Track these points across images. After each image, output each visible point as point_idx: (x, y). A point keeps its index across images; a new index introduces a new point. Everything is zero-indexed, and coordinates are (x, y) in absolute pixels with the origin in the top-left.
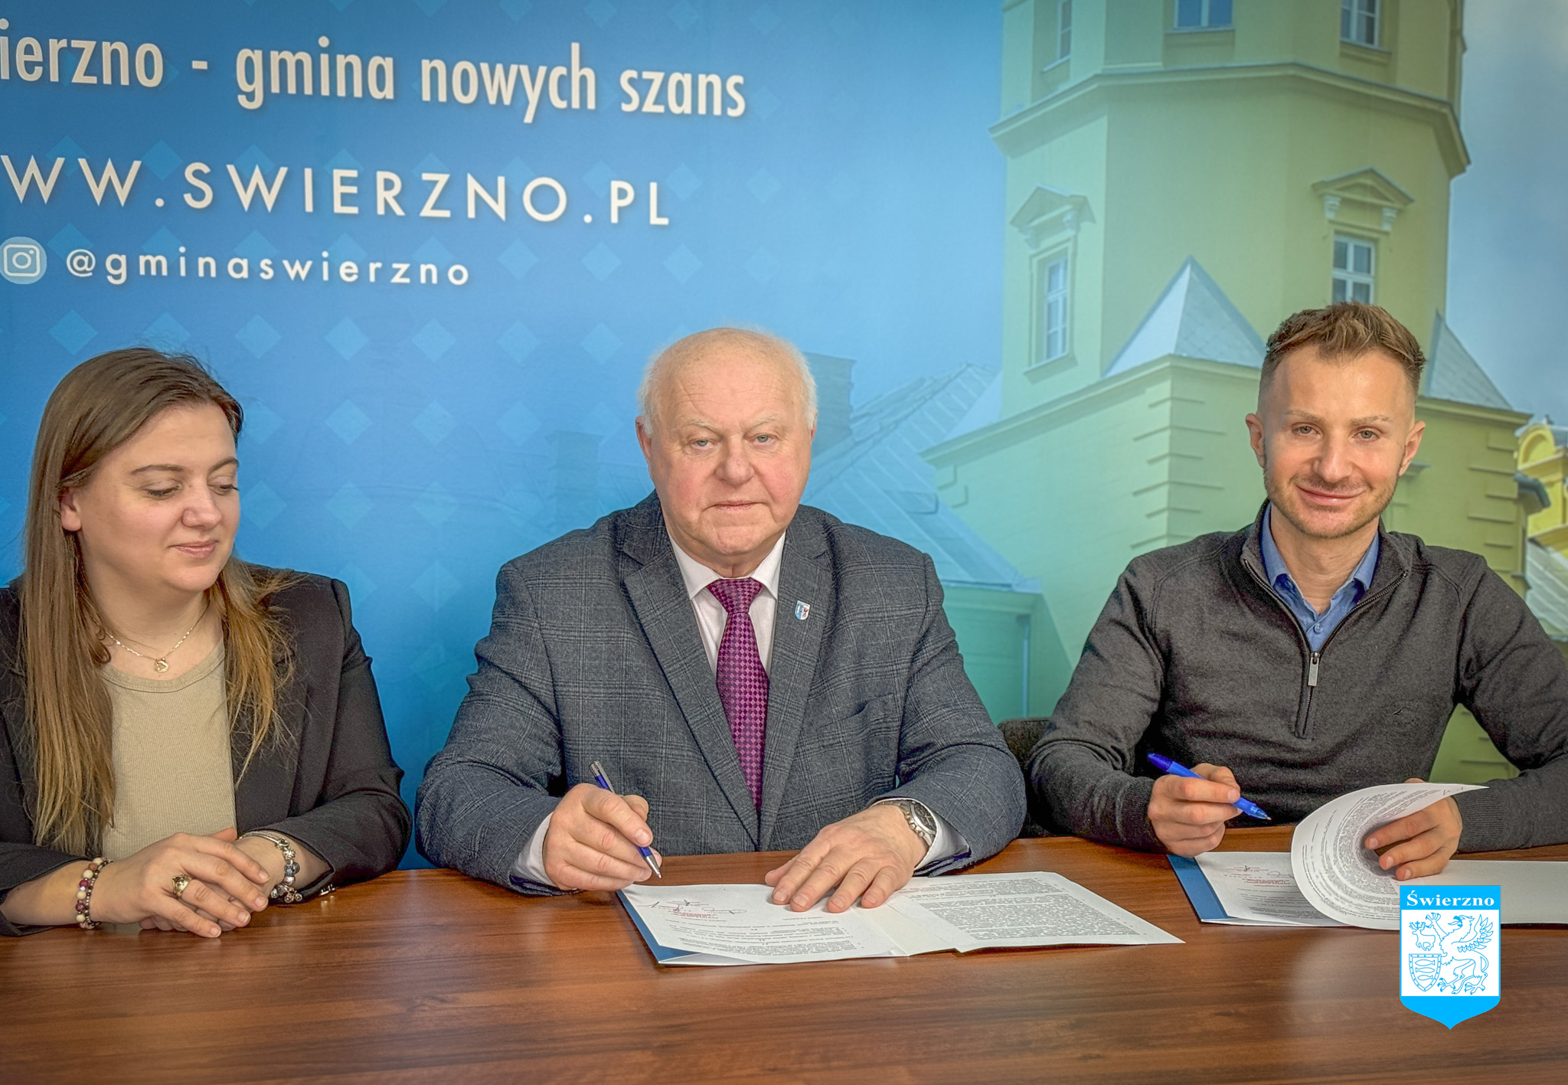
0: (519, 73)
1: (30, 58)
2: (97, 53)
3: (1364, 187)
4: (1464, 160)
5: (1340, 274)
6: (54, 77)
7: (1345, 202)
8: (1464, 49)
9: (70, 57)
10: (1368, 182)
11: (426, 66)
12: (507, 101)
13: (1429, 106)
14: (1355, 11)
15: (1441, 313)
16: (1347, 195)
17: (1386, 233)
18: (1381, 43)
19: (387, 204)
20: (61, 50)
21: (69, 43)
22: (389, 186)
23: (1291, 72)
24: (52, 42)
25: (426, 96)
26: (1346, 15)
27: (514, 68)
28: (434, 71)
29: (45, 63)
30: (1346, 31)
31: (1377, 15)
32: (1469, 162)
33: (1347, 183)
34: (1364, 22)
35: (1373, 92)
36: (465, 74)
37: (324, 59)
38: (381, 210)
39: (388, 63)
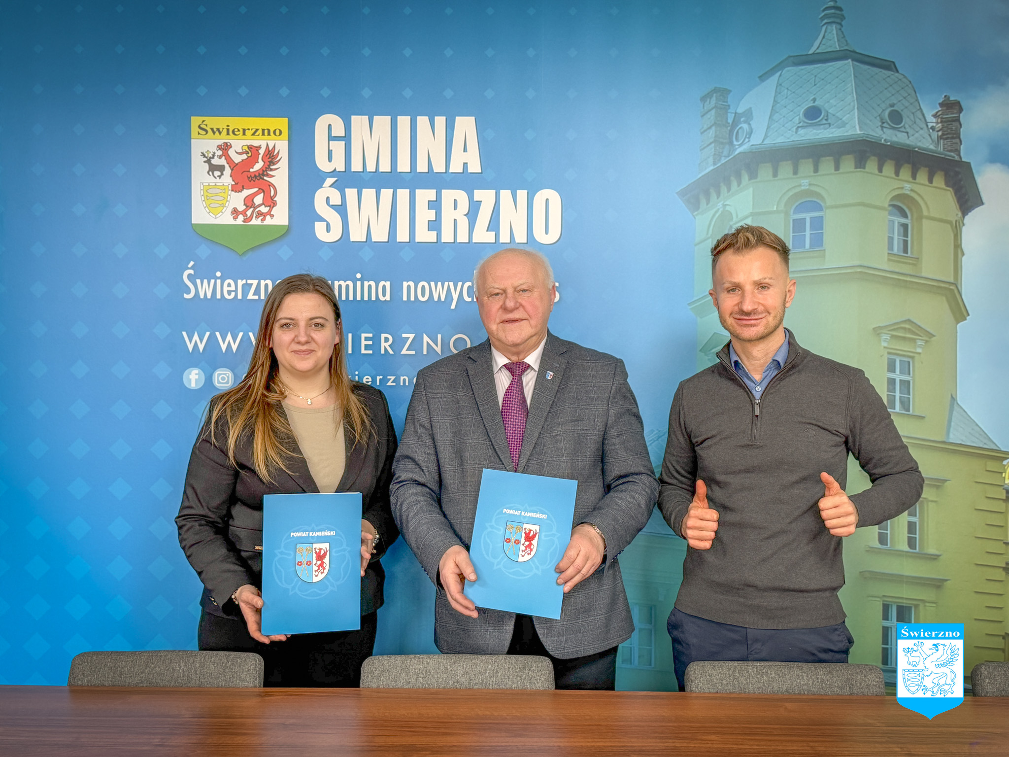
0: (449, 285)
1: (230, 289)
2: (259, 285)
3: (905, 329)
4: (965, 313)
5: (892, 375)
6: (240, 297)
7: (893, 337)
8: (963, 254)
9: (246, 287)
10: (907, 326)
11: (405, 284)
12: (443, 299)
13: (943, 285)
14: (896, 237)
15: (954, 396)
16: (894, 333)
17: (919, 353)
18: (912, 253)
19: (385, 348)
20: (243, 285)
21: (246, 281)
22: (387, 340)
23: (859, 270)
24: (239, 281)
25: (405, 298)
26: (891, 239)
27: (446, 284)
28: (409, 287)
29: (236, 291)
30: (891, 247)
31: (909, 239)
32: (968, 315)
33: (894, 327)
34: (902, 242)
35: (908, 279)
36: (423, 287)
37: (359, 283)
38: (383, 352)
39: (388, 284)
